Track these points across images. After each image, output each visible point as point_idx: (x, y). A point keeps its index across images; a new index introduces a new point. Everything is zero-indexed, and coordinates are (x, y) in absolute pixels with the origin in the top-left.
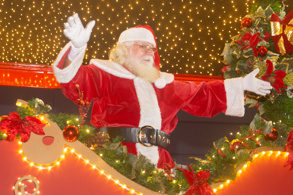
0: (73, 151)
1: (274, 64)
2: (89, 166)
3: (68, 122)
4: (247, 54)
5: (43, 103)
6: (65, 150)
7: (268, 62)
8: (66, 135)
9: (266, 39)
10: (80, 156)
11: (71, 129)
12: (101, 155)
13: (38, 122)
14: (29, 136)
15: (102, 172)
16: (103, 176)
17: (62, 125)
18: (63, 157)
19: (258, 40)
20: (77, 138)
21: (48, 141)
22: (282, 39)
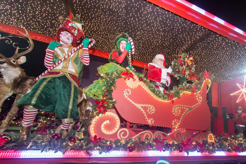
0: (140, 84)
1: (184, 68)
2: (144, 89)
3: (140, 76)
4: (179, 65)
5: (134, 69)
6: (138, 83)
7: (183, 68)
8: (139, 79)
9: (183, 62)
10: (142, 86)
11: (141, 78)
12: (148, 86)
13: (132, 74)
14: (130, 78)
15: (147, 91)
16: (147, 92)
17: (138, 76)
18: (138, 85)
19: (182, 62)
20: (142, 81)
21: (134, 80)
22: (186, 63)
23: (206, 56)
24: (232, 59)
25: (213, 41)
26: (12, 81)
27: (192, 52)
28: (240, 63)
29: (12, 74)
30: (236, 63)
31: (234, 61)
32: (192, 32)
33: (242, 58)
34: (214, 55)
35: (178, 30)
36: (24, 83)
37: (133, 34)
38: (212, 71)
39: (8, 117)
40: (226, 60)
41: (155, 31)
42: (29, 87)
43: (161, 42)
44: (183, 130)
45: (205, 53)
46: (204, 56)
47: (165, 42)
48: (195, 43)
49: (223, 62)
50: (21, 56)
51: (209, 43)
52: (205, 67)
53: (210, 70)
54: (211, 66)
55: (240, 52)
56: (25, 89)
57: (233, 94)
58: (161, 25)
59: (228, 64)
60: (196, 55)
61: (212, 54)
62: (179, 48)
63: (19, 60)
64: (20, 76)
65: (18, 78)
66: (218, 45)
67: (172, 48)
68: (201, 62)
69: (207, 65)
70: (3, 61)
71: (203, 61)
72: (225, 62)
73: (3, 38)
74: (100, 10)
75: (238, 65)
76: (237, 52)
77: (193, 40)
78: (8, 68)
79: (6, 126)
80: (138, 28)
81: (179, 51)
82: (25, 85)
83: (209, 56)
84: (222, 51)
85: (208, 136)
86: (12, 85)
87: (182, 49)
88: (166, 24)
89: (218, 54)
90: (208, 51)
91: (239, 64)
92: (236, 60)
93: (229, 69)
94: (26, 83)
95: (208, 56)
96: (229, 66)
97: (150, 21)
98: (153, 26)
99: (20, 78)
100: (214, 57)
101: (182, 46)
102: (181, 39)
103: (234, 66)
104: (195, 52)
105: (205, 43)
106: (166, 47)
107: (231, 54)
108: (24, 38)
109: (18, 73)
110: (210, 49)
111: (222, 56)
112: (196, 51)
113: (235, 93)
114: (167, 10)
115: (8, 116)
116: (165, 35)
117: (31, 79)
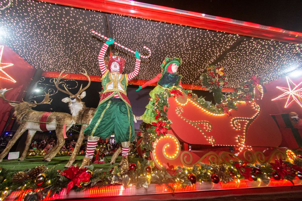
0: (190, 100)
1: (217, 80)
2: (194, 104)
3: (188, 92)
10: (192, 101)
11: (191, 93)
12: (199, 101)
15: (198, 106)
17: (186, 93)
18: (188, 101)
19: (213, 74)
20: (192, 97)
22: (217, 74)
23: (237, 63)
24: (268, 61)
25: (246, 47)
26: (78, 114)
27: (220, 63)
28: (280, 63)
29: (78, 108)
30: (274, 65)
31: (271, 63)
32: (222, 44)
33: (282, 57)
34: (246, 61)
35: (207, 45)
36: (87, 114)
37: (162, 58)
38: (242, 78)
39: (76, 149)
40: (261, 64)
41: (183, 51)
42: (91, 117)
43: (188, 60)
44: (250, 148)
45: (235, 61)
46: (234, 64)
47: (192, 59)
48: (225, 53)
49: (257, 67)
50: (82, 92)
51: (240, 51)
52: (234, 76)
53: (240, 78)
54: (242, 73)
55: (280, 52)
56: (88, 119)
57: (275, 99)
58: (190, 45)
59: (264, 67)
60: (225, 65)
61: (243, 60)
62: (206, 62)
63: (81, 95)
64: (83, 108)
65: (82, 110)
66: (251, 50)
67: (199, 64)
68: (229, 71)
69: (237, 72)
70: (74, 97)
71: (232, 70)
72: (260, 66)
73: (61, 83)
74: (135, 45)
75: (277, 66)
76: (276, 52)
77: (223, 50)
78: (76, 103)
79: (74, 158)
80: (167, 52)
81: (206, 65)
82: (88, 116)
83: (240, 63)
84: (257, 55)
85: (287, 154)
86: (78, 117)
87: (209, 62)
88: (195, 42)
89: (252, 59)
90: (239, 58)
91: (278, 64)
92: (274, 62)
93: (265, 72)
94: (88, 114)
95: (238, 64)
96: (264, 69)
97: (180, 43)
98: (183, 46)
99: (83, 110)
100: (247, 63)
101: (209, 59)
102: (209, 53)
103: (271, 68)
104: (224, 63)
105: (236, 51)
106: (193, 63)
107: (268, 56)
108: (74, 80)
109: (82, 106)
110: (242, 56)
111: (256, 60)
112: (225, 61)
113: (277, 98)
114: (201, 29)
115: (76, 147)
116: (192, 52)
117: (92, 110)
